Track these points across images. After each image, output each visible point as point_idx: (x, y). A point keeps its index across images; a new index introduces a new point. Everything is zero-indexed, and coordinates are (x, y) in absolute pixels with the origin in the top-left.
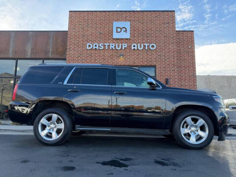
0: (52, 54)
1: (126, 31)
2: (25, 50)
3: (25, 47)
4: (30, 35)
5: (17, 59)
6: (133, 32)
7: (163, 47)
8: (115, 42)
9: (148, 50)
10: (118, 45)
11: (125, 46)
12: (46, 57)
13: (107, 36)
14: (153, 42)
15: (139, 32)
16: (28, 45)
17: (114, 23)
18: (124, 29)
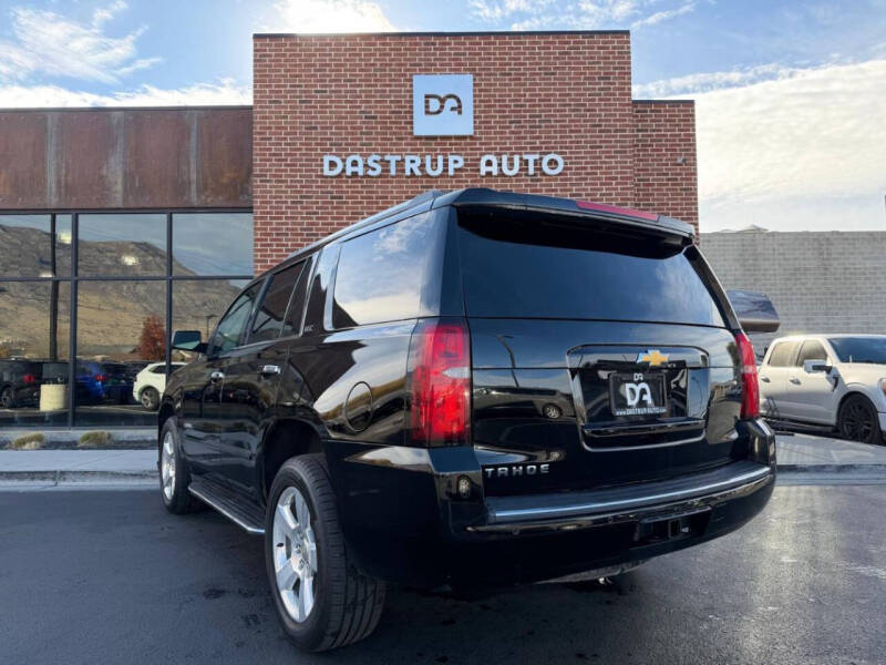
0: (199, 192)
1: (459, 109)
2: (101, 177)
3: (100, 168)
4: (115, 122)
5: (76, 213)
6: (484, 112)
7: (587, 163)
8: (421, 150)
9: (535, 175)
10: (432, 160)
11: (456, 162)
12: (180, 204)
13: (394, 126)
14: (553, 148)
15: (504, 111)
16: (112, 160)
17: (415, 78)
18: (451, 103)
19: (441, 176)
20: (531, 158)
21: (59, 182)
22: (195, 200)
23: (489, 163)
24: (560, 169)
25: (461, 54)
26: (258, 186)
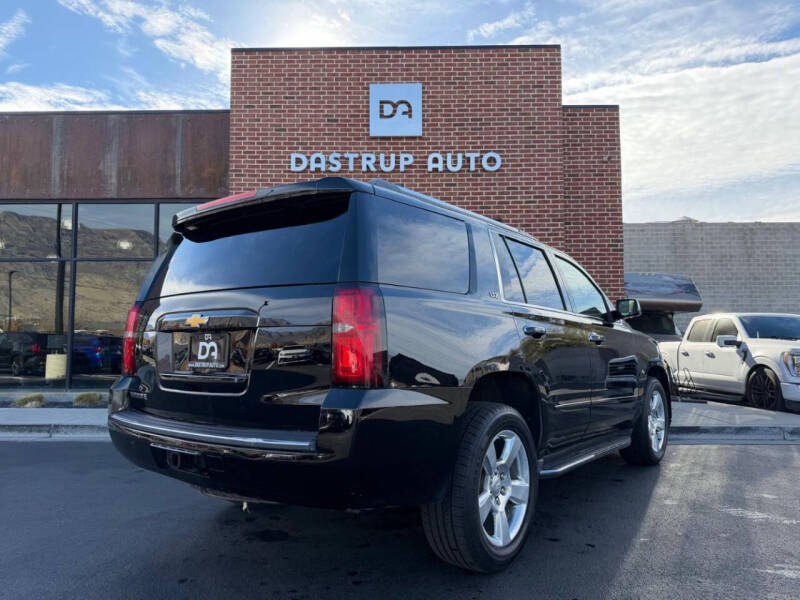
1: (409, 113)
2: (99, 171)
3: (98, 164)
4: (111, 124)
5: (76, 203)
6: (431, 115)
7: (522, 160)
8: (376, 149)
9: (476, 171)
10: (386, 158)
11: (406, 159)
12: (166, 195)
13: (352, 128)
14: (492, 147)
15: (449, 115)
16: (108, 156)
17: (371, 86)
18: (403, 108)
19: (393, 171)
20: (473, 156)
21: (61, 176)
22: (179, 192)
23: (435, 161)
24: (497, 166)
25: (412, 65)
26: (234, 180)
